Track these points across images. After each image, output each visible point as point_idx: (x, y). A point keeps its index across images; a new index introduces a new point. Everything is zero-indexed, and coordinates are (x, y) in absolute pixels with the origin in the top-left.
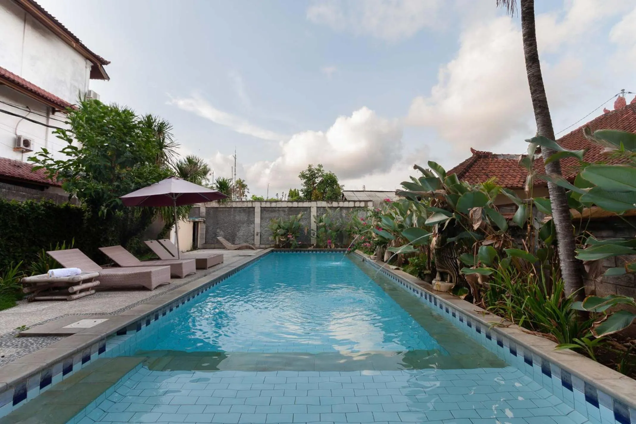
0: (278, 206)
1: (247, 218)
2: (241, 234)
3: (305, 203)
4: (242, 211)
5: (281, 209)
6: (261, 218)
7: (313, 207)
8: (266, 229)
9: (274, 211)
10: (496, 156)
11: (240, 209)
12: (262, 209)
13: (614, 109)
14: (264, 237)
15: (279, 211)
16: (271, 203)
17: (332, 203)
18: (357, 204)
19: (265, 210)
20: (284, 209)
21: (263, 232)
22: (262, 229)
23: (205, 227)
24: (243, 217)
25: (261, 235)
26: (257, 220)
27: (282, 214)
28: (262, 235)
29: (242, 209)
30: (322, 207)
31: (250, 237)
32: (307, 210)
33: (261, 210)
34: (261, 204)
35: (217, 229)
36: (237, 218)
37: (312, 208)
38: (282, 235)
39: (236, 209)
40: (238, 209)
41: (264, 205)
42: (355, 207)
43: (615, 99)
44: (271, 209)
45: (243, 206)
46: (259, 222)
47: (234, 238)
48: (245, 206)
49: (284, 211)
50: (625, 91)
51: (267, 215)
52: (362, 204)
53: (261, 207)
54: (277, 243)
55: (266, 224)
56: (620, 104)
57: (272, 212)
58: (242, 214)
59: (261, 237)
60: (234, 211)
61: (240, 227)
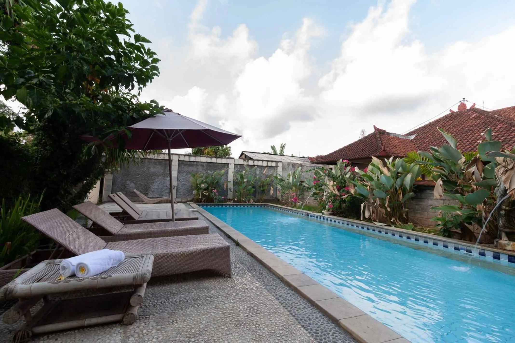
0: (197, 160)
1: (162, 171)
2: (156, 187)
3: (224, 159)
4: (157, 164)
5: (199, 164)
6: (179, 172)
7: (231, 164)
8: (183, 182)
9: (193, 165)
10: (388, 134)
11: (155, 161)
12: (180, 162)
13: (457, 111)
14: (181, 190)
15: (198, 165)
16: (189, 158)
17: (248, 161)
18: (270, 164)
19: (182, 164)
20: (202, 164)
21: (180, 186)
22: (179, 182)
23: (112, 178)
24: (159, 169)
25: (177, 189)
26: (175, 173)
27: (200, 168)
28: (179, 189)
29: (158, 160)
30: (239, 164)
31: (165, 190)
32: (225, 166)
33: (179, 165)
34: (179, 157)
35: (127, 180)
36: (152, 170)
37: (229, 165)
38: (205, 190)
39: (151, 161)
40: (153, 161)
41: (182, 158)
42: (267, 166)
43: (459, 104)
44: (189, 163)
45: (159, 158)
46: (177, 176)
47: (147, 191)
48: (162, 158)
49: (203, 166)
50: (465, 99)
51: (185, 169)
52: (274, 164)
53: (179, 161)
54: (200, 197)
55: (183, 177)
56: (462, 108)
57: (190, 166)
58: (158, 166)
59: (177, 190)
60: (149, 162)
61: (155, 180)
